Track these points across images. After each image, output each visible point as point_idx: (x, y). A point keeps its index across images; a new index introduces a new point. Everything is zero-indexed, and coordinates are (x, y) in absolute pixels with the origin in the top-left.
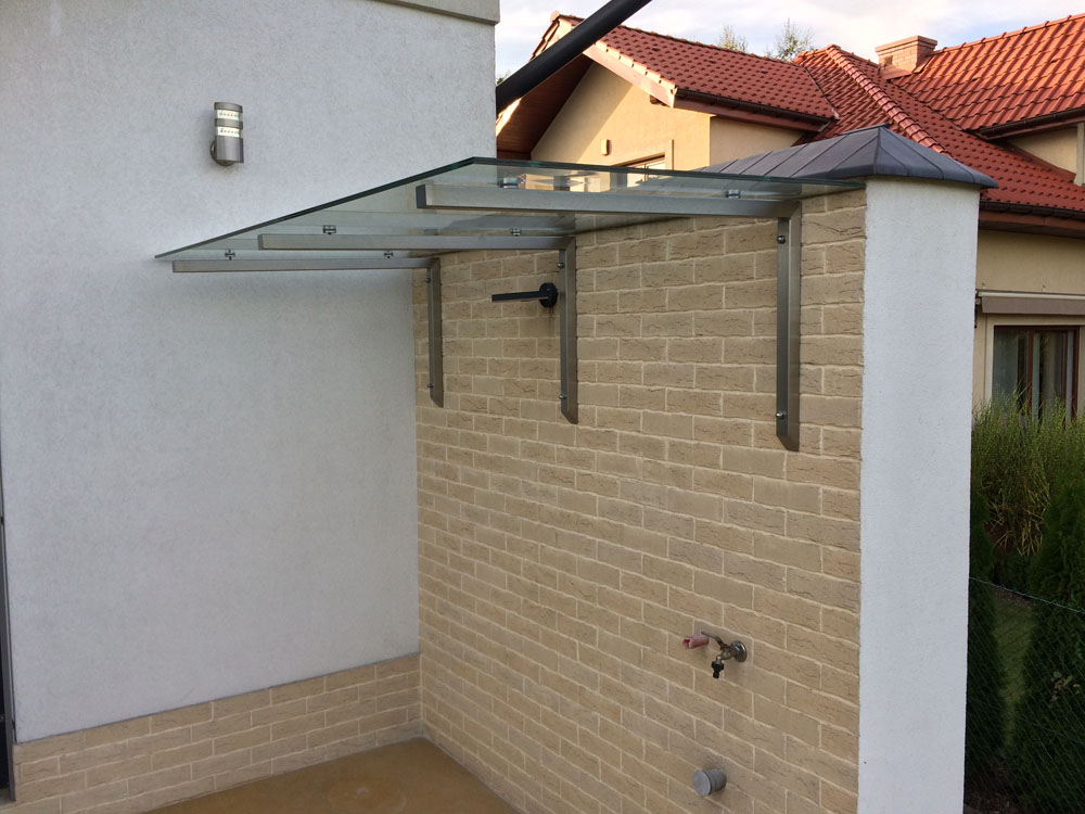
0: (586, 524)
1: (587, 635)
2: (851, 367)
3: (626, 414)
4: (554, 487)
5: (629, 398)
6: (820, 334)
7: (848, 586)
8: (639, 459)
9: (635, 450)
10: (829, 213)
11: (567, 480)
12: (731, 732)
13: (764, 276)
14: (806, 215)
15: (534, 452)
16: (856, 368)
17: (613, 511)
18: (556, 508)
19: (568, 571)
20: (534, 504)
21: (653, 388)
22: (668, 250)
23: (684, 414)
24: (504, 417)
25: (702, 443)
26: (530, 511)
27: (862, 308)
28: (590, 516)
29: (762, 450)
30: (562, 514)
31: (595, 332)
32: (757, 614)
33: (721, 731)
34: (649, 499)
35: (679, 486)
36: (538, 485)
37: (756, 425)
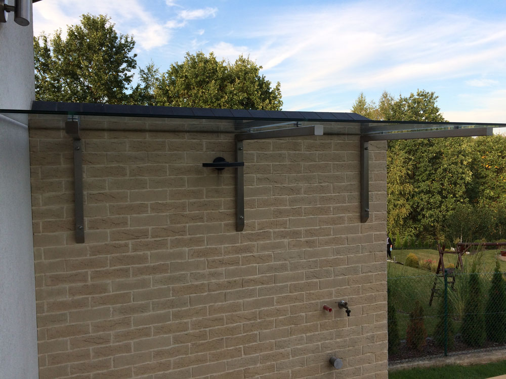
2: (383, 192)
3: (278, 221)
4: (222, 269)
5: (280, 213)
8: (286, 241)
9: (284, 237)
11: (233, 262)
12: (338, 338)
13: (350, 161)
18: (223, 280)
19: (235, 311)
21: (295, 207)
22: (303, 147)
23: (313, 216)
24: (170, 238)
25: (322, 227)
26: (199, 288)
29: (350, 225)
30: (229, 282)
31: (255, 183)
32: (349, 287)
33: (333, 341)
37: (348, 216)
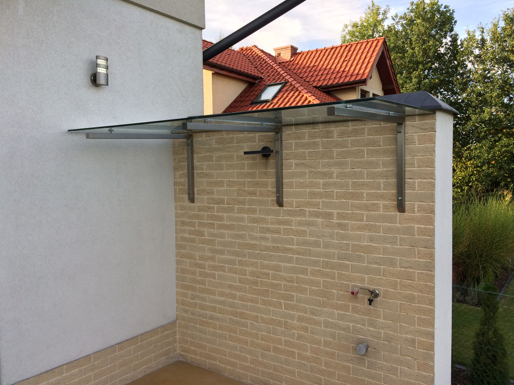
0: (288, 250)
3: (312, 202)
4: (269, 235)
5: (313, 195)
6: (415, 167)
7: (430, 262)
8: (319, 220)
9: (317, 217)
10: (419, 122)
11: (276, 231)
12: (371, 327)
13: (386, 145)
14: (407, 123)
15: (256, 221)
16: (432, 180)
17: (305, 243)
18: (270, 244)
19: (278, 271)
20: (256, 244)
21: (327, 190)
22: (335, 134)
23: (344, 201)
24: (237, 206)
26: (253, 247)
27: (434, 158)
29: (386, 213)
31: (293, 168)
32: (384, 278)
33: (365, 327)
35: (342, 230)
36: (259, 235)
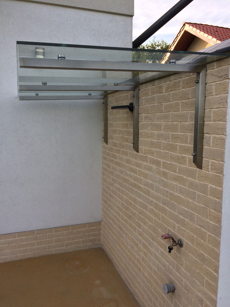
0: (140, 188)
1: (139, 226)
2: (221, 136)
3: (151, 150)
4: (132, 174)
5: (152, 144)
6: (211, 121)
7: (217, 227)
8: (154, 167)
9: (153, 163)
10: (217, 69)
11: (135, 172)
12: (177, 272)
13: (192, 98)
14: (208, 71)
15: (128, 161)
16: (223, 136)
17: (147, 184)
19: (135, 203)
20: (127, 179)
21: (159, 141)
22: (164, 89)
23: (167, 151)
24: (121, 149)
25: (172, 163)
27: (227, 110)
28: (141, 185)
29: (190, 167)
30: (134, 183)
31: (143, 120)
32: (187, 231)
33: (174, 270)
34: (156, 182)
35: (165, 178)
36: (129, 172)
37: (189, 157)
